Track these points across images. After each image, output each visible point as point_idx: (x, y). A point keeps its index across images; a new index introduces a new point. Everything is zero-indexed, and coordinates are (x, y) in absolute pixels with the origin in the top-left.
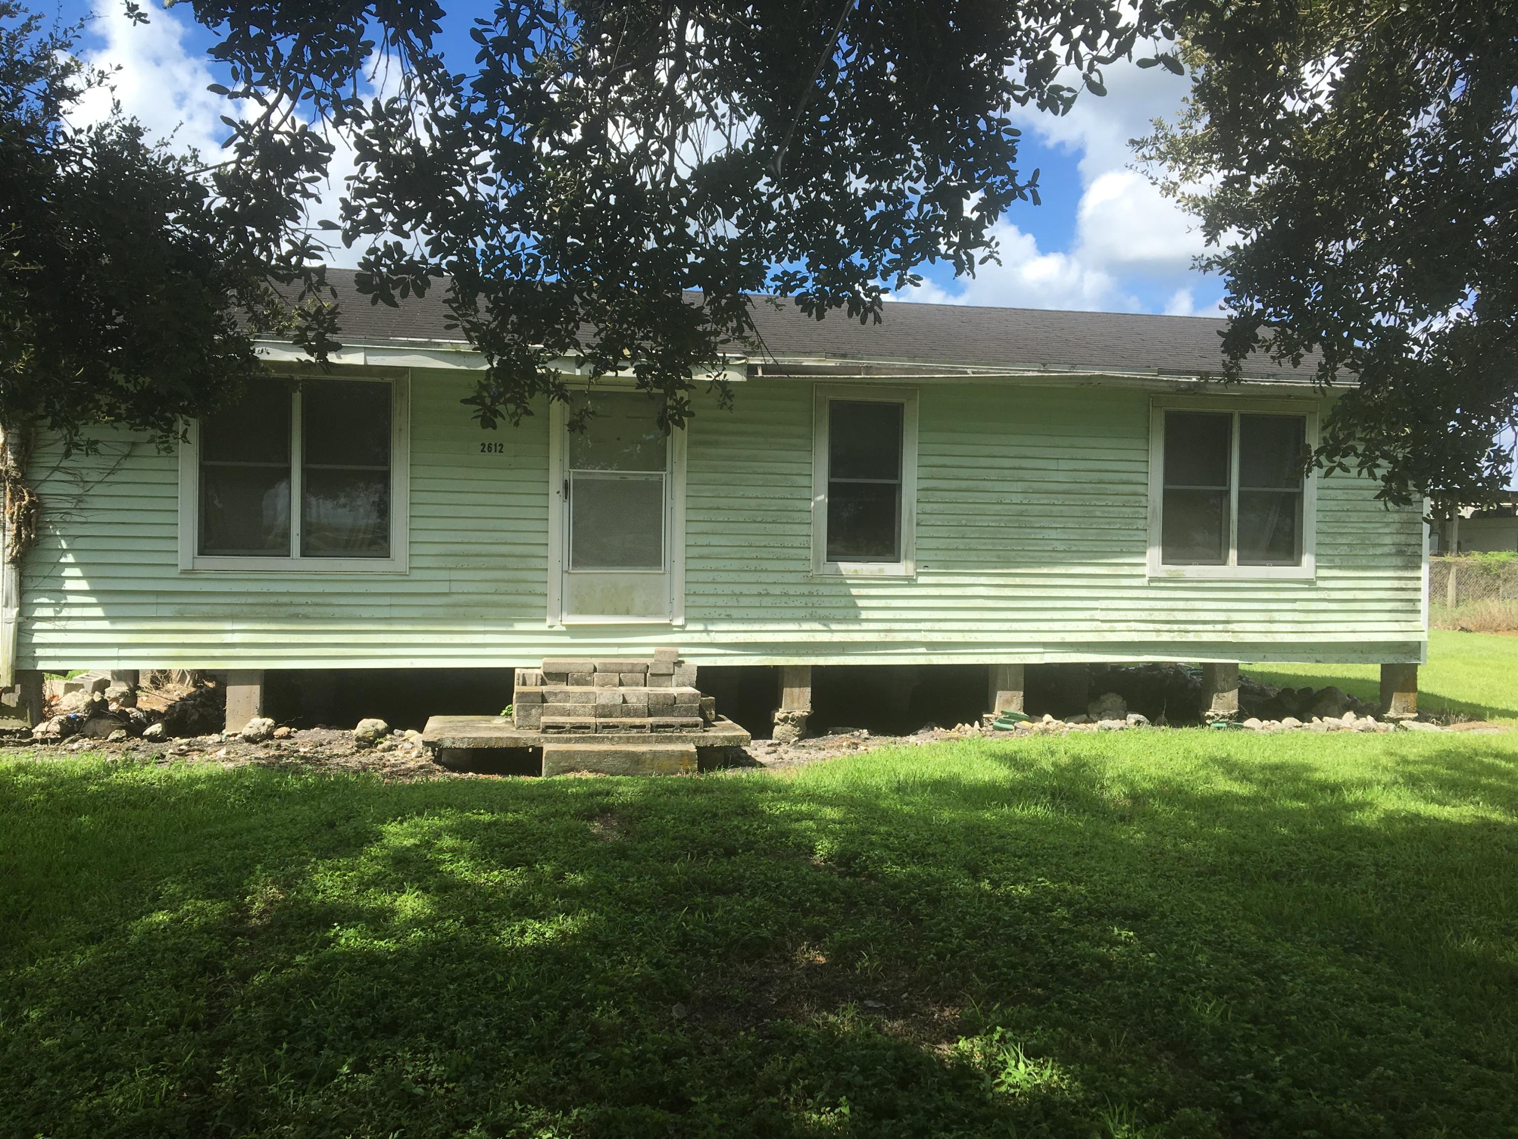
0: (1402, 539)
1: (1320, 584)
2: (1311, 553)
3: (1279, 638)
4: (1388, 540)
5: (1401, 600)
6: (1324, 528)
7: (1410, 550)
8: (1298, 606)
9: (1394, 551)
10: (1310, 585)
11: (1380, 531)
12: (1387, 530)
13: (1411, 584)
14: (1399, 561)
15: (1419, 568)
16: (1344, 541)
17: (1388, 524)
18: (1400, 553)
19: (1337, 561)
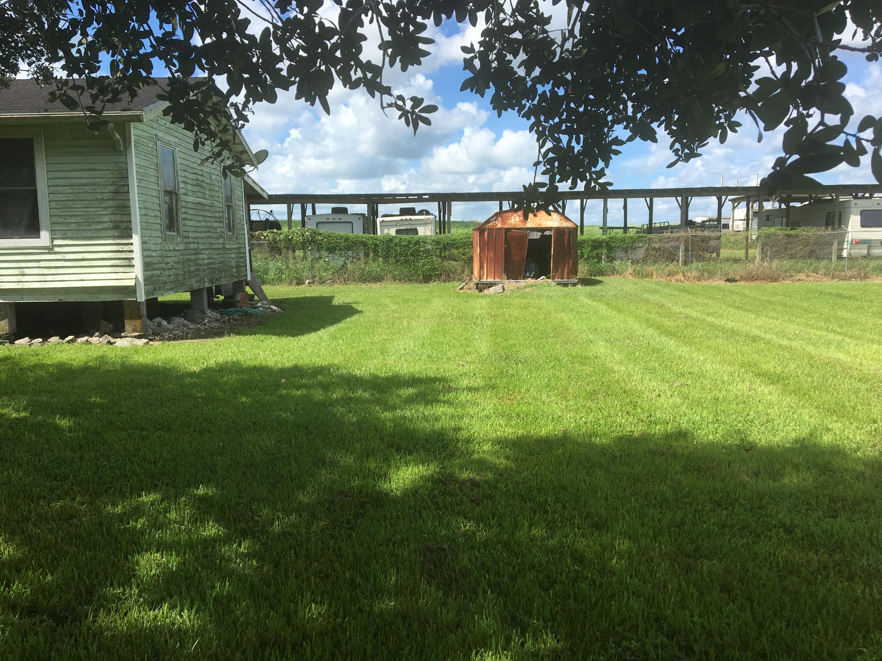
0: (118, 218)
1: (57, 249)
2: (46, 230)
3: (26, 286)
4: (106, 219)
5: (120, 259)
6: (57, 212)
7: (123, 226)
8: (42, 264)
9: (111, 226)
10: (50, 250)
11: (99, 213)
12: (104, 213)
13: (126, 248)
14: (116, 233)
15: (131, 237)
16: (73, 221)
17: (105, 208)
18: (116, 227)
19: (69, 234)
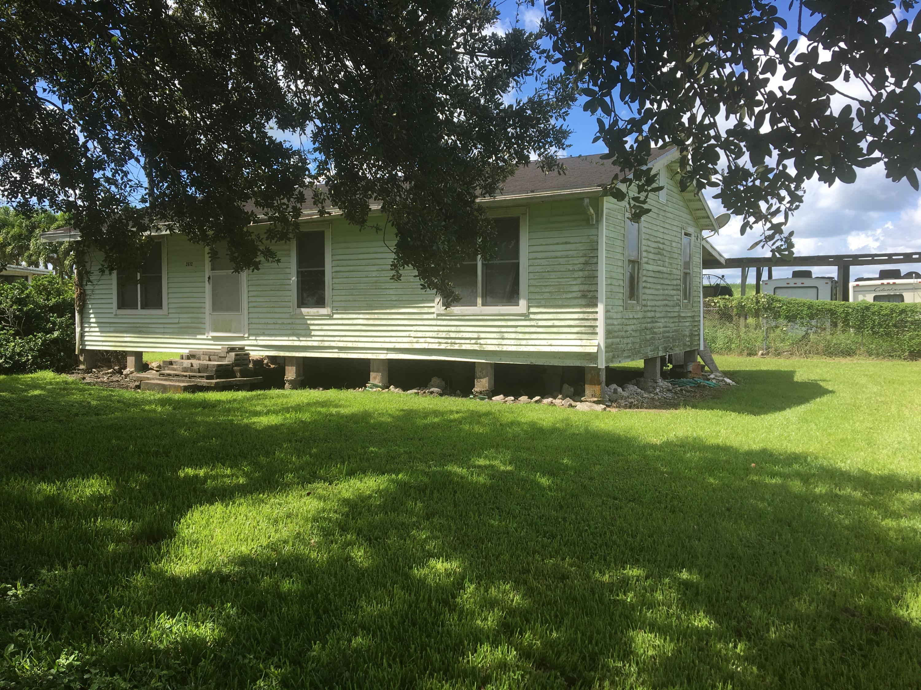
0: (586, 287)
1: (532, 316)
2: (524, 298)
3: (505, 348)
4: (576, 288)
5: (585, 326)
6: (533, 282)
7: (590, 295)
8: (519, 329)
9: (579, 295)
10: (526, 316)
11: (571, 283)
12: (574, 283)
13: (591, 316)
14: (583, 301)
15: (596, 305)
16: (547, 291)
17: (576, 278)
18: (584, 296)
19: (543, 302)
